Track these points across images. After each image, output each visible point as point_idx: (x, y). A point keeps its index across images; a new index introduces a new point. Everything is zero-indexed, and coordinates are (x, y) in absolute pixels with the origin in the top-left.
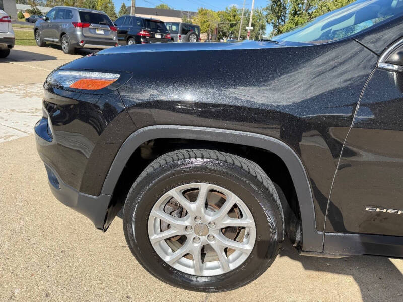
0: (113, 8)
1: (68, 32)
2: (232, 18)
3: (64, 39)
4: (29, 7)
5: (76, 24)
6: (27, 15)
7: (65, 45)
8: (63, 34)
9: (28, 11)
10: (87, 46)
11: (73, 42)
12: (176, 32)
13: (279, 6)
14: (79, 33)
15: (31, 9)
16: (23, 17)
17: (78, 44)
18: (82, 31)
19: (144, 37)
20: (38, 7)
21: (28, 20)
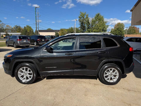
0: (33, 31)
1: (15, 42)
2: (71, 31)
3: (14, 44)
4: (5, 33)
5: (18, 40)
6: (4, 36)
7: (15, 46)
8: (14, 43)
9: (5, 35)
10: (21, 45)
11: (17, 45)
12: (49, 38)
13: (83, 26)
14: (18, 42)
15: (6, 34)
16: (3, 36)
17: (18, 45)
18: (19, 42)
19: (39, 41)
20: (8, 33)
21: (4, 38)
